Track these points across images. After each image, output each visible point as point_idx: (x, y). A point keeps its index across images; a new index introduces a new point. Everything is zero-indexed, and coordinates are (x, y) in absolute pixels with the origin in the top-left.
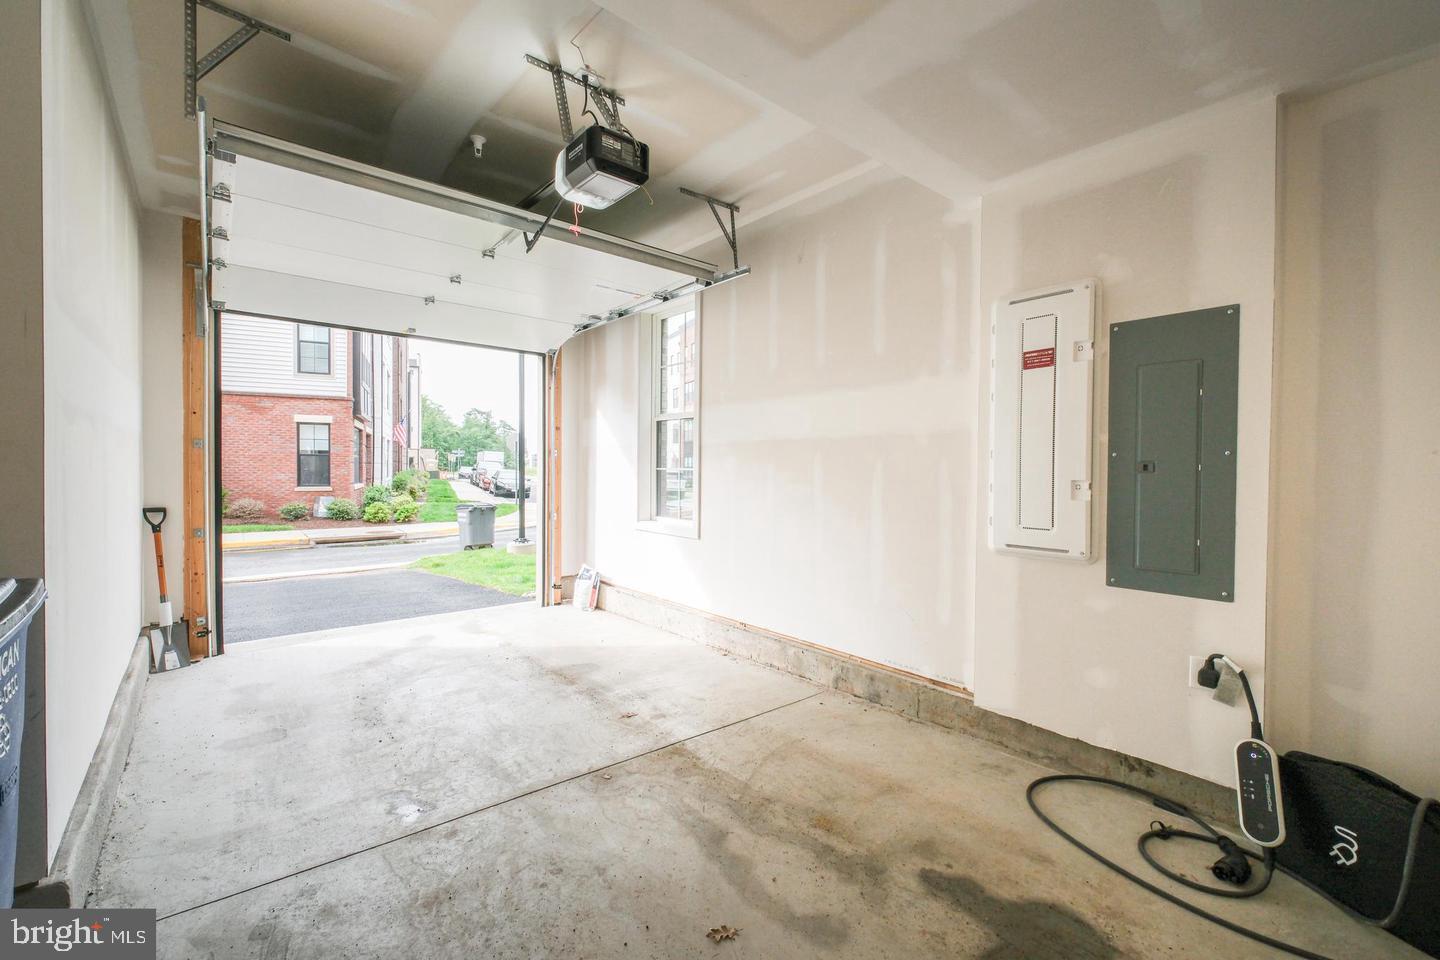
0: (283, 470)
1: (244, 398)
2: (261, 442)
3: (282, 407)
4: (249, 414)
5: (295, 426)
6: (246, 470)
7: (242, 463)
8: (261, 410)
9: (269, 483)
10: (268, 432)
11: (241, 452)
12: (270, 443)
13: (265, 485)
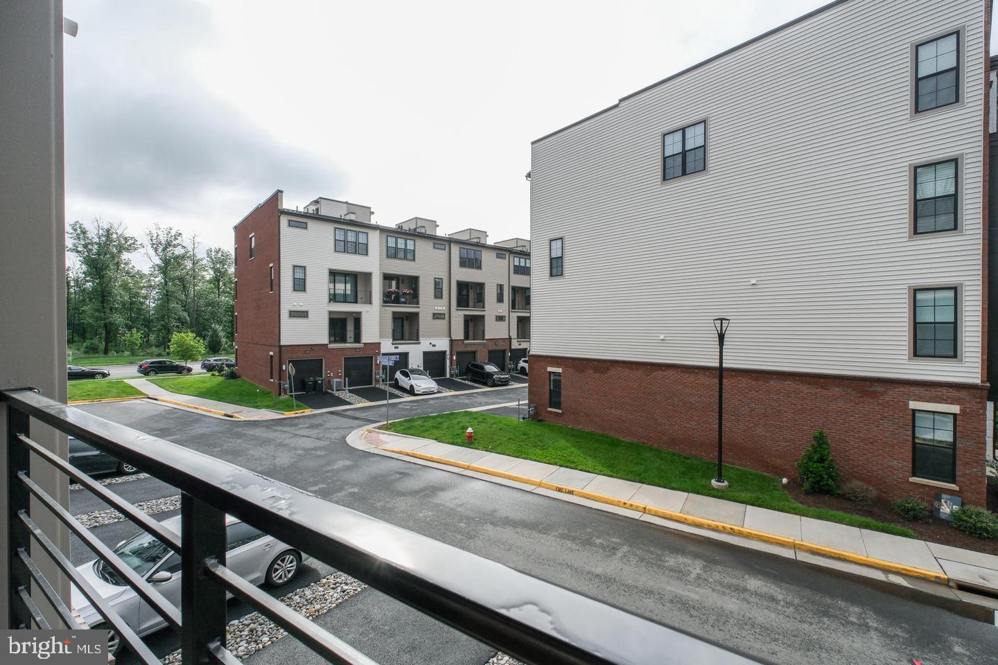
0: (895, 457)
1: (854, 382)
2: (872, 426)
3: (893, 393)
4: (859, 397)
5: (911, 413)
6: (856, 450)
7: (852, 443)
8: (874, 395)
9: (880, 466)
10: (879, 417)
11: (852, 433)
12: (881, 427)
13: (875, 468)
